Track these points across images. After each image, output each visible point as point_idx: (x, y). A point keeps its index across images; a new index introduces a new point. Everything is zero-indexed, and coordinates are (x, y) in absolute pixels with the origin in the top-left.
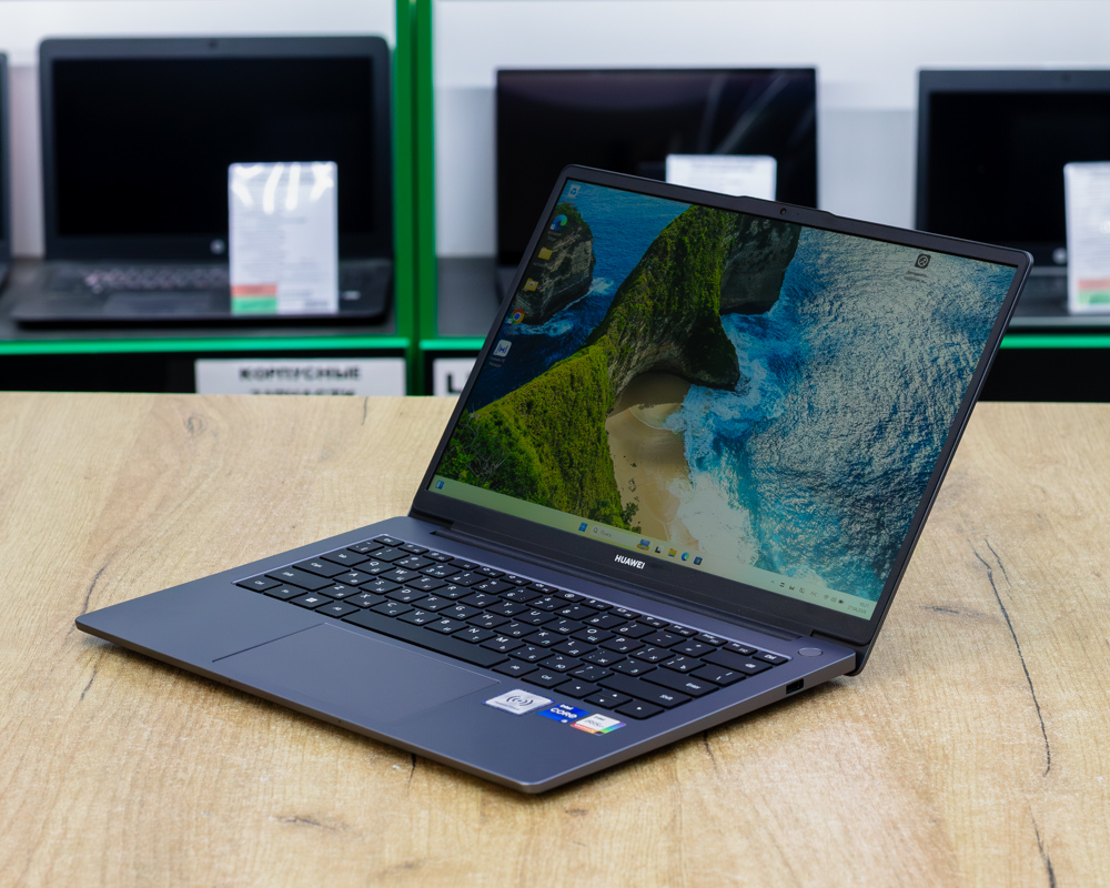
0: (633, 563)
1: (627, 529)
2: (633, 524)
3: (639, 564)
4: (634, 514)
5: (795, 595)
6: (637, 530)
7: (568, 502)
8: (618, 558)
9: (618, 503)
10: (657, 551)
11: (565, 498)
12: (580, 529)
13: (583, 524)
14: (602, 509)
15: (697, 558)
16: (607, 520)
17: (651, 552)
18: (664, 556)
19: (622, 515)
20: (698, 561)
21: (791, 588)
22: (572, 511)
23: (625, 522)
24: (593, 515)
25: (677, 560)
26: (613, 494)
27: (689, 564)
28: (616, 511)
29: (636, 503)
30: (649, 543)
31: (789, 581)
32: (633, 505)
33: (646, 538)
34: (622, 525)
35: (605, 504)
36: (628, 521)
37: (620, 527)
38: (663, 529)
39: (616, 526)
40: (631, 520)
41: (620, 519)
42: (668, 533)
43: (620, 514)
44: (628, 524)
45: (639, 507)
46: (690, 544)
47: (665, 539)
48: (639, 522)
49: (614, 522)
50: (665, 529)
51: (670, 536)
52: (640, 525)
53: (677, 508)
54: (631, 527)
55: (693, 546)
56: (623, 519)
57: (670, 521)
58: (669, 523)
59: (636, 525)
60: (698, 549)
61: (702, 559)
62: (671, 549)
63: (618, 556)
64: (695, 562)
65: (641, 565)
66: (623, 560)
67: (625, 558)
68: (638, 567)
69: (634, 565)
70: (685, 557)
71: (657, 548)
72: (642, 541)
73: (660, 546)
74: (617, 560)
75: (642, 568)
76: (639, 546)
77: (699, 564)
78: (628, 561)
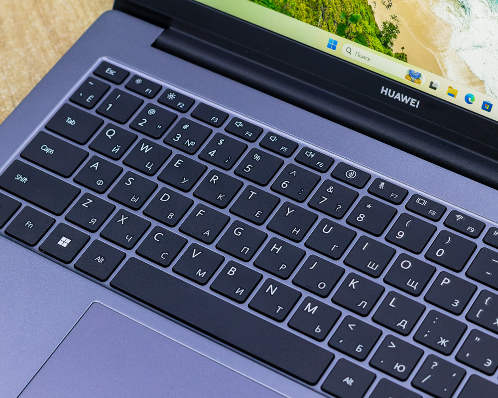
0: (405, 99)
1: (389, 54)
2: (396, 49)
3: (413, 102)
4: (395, 36)
6: (402, 57)
7: (307, 11)
8: (384, 90)
9: (371, 20)
10: (431, 87)
11: (303, 6)
12: (329, 46)
13: (331, 41)
14: (353, 25)
15: (485, 104)
16: (361, 39)
17: (423, 86)
18: (441, 93)
19: (379, 36)
20: (487, 106)
22: (315, 22)
23: (385, 45)
24: (341, 31)
25: (459, 101)
26: (362, 8)
27: (476, 107)
28: (370, 29)
29: (395, 23)
30: (420, 75)
32: (391, 25)
33: (416, 70)
34: (382, 48)
35: (355, 20)
36: (389, 44)
37: (380, 51)
38: (435, 60)
39: (374, 49)
40: (392, 44)
41: (377, 40)
42: (443, 66)
43: (377, 35)
44: (389, 48)
45: (400, 28)
46: (473, 84)
47: (440, 73)
48: (403, 48)
49: (370, 44)
50: (438, 61)
51: (446, 71)
52: (404, 51)
53: (449, 36)
54: (394, 52)
55: (478, 87)
56: (381, 41)
57: (443, 51)
58: (441, 54)
59: (400, 51)
60: (485, 92)
61: (492, 105)
62: (450, 87)
63: (383, 87)
64: (483, 108)
65: (416, 104)
66: (391, 94)
67: (394, 92)
68: (411, 104)
69: (407, 102)
70: (470, 99)
71: (432, 83)
72: (410, 71)
73: (434, 81)
74: (384, 93)
75: (417, 107)
76: (408, 77)
77: (489, 110)
78: (398, 96)
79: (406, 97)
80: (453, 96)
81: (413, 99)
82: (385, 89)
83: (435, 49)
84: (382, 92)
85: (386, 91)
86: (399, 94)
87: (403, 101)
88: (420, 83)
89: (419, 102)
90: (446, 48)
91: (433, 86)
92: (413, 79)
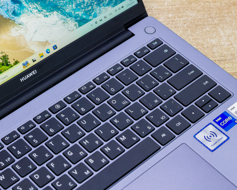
0: (31, 74)
1: (12, 67)
2: (12, 62)
3: (34, 73)
4: (8, 59)
5: (105, 21)
6: (16, 63)
10: (34, 61)
15: (53, 47)
17: (32, 64)
18: (38, 60)
20: (55, 47)
21: (100, 21)
23: (8, 65)
25: (46, 55)
27: (52, 51)
29: (4, 54)
30: (27, 62)
31: (97, 19)
32: (3, 56)
33: (24, 62)
34: (7, 67)
36: (8, 64)
37: (8, 69)
38: (27, 51)
39: (5, 70)
40: (9, 62)
41: (4, 67)
42: (31, 51)
43: (2, 65)
44: (10, 65)
45: (7, 54)
46: (45, 45)
47: (32, 54)
48: (14, 59)
49: (3, 70)
50: (28, 50)
51: (33, 51)
52: (15, 60)
53: (24, 39)
54: (12, 64)
55: (47, 45)
56: (5, 66)
57: (27, 46)
58: (27, 47)
59: (14, 62)
60: (50, 44)
61: (56, 45)
62: (39, 55)
63: (21, 79)
64: (54, 49)
65: (35, 72)
66: (25, 78)
67: (25, 76)
68: (34, 74)
69: (32, 75)
70: (48, 51)
71: (33, 60)
72: (23, 64)
73: (33, 58)
74: (22, 80)
75: (36, 72)
76: (24, 67)
77: (57, 48)
78: (28, 76)
79: (30, 73)
80: (42, 56)
81: (33, 72)
82: (22, 79)
83: (24, 48)
84: (22, 81)
85: (23, 79)
86: (27, 75)
87: (30, 76)
88: (29, 64)
89: (35, 70)
90: (27, 43)
91: (34, 60)
92: (26, 65)
